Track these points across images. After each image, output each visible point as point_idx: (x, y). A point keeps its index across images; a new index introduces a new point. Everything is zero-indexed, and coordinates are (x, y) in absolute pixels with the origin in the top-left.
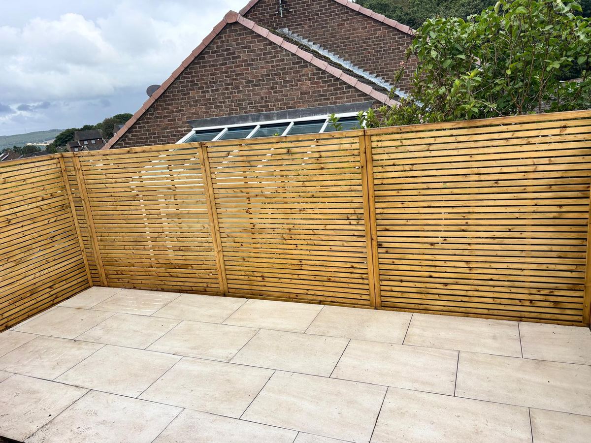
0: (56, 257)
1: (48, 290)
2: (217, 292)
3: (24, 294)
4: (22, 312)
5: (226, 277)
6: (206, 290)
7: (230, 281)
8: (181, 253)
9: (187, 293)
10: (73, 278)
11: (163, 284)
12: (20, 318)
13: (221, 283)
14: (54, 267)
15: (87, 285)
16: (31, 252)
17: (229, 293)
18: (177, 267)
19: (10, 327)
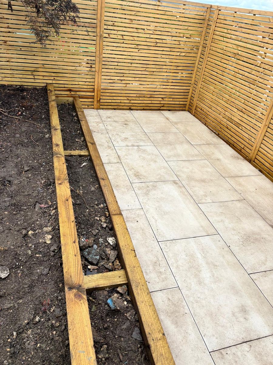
0: (174, 81)
1: (160, 99)
2: (247, 157)
3: (146, 95)
4: (141, 105)
5: (259, 149)
6: (241, 150)
7: (259, 153)
8: (241, 114)
9: (229, 145)
10: (178, 100)
11: (220, 130)
12: (139, 108)
13: (253, 151)
14: (170, 86)
15: (184, 108)
16: (161, 70)
17: (254, 162)
18: (234, 123)
19: (132, 110)
